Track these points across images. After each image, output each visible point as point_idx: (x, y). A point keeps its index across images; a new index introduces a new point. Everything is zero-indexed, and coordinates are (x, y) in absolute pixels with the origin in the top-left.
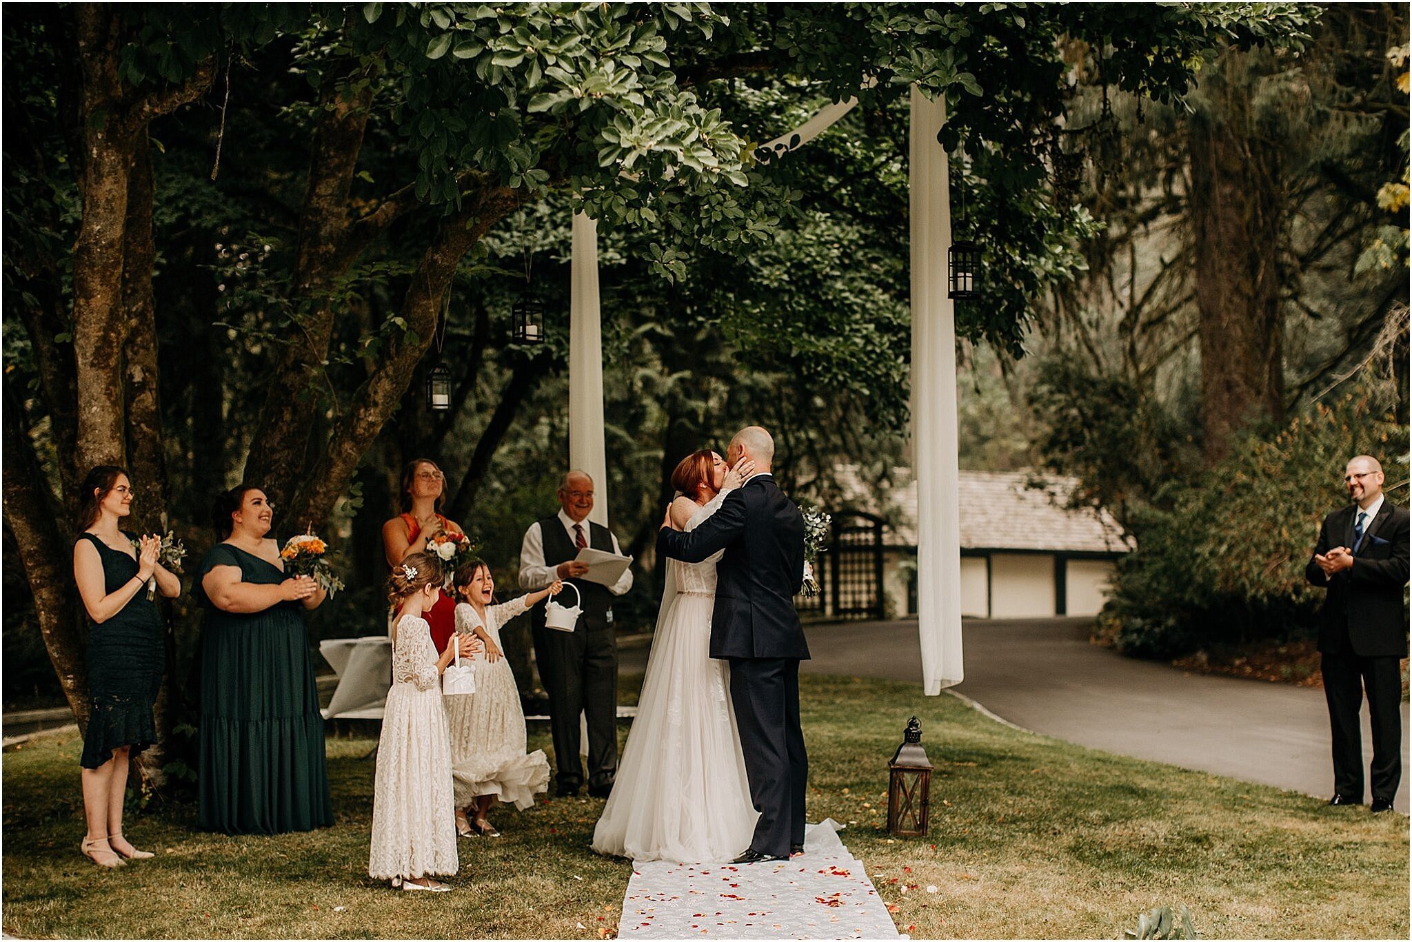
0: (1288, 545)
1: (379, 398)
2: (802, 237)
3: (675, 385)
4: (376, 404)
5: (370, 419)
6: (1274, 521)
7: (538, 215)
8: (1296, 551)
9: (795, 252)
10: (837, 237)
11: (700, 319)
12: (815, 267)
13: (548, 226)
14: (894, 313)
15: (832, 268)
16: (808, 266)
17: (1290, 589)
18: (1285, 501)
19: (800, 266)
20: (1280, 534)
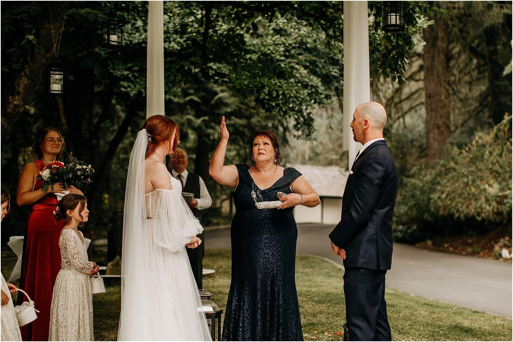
0: (474, 195)
1: (21, 89)
2: (266, 41)
3: (201, 123)
4: (19, 93)
5: (15, 102)
6: (467, 183)
7: (137, 26)
8: (478, 197)
9: (263, 48)
10: (283, 42)
11: (216, 78)
12: (272, 55)
13: (142, 31)
14: (309, 79)
15: (281, 56)
16: (269, 55)
17: (475, 214)
18: (472, 175)
19: (265, 54)
20: (470, 189)
